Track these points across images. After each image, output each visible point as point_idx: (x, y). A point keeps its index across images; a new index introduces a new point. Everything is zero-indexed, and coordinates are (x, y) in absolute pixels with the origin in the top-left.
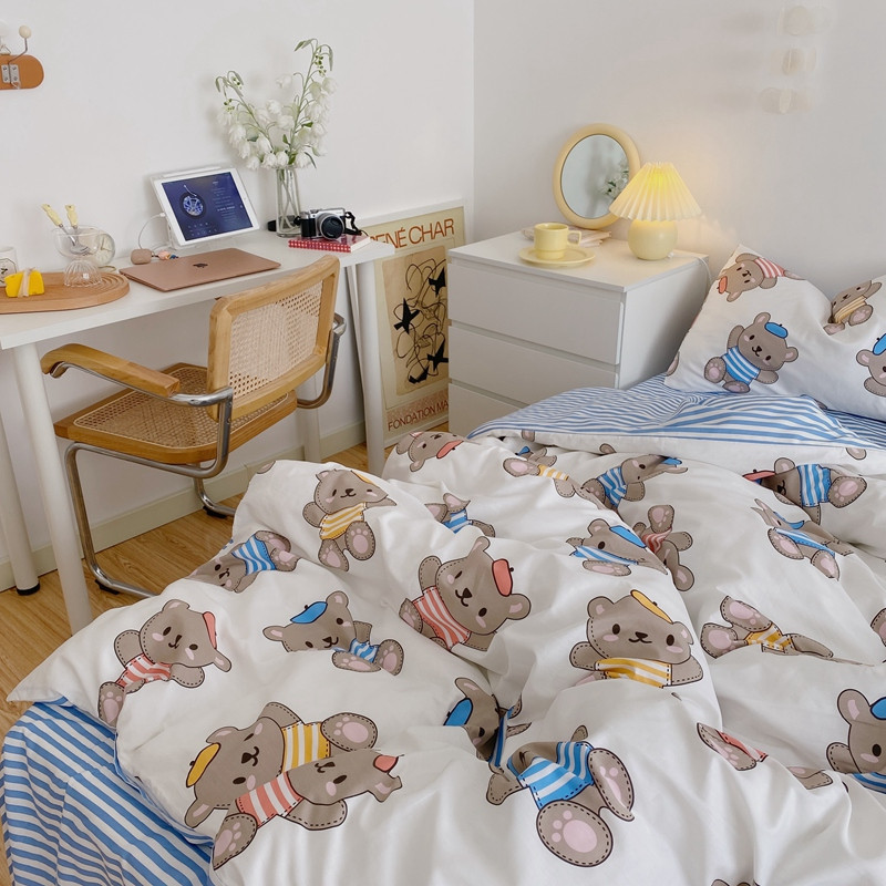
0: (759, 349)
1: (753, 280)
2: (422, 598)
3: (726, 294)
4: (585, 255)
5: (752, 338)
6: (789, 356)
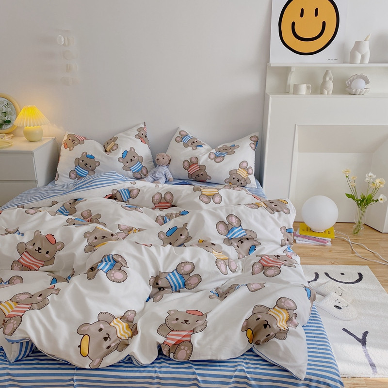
0: (86, 164)
1: (76, 142)
2: (21, 258)
3: (68, 149)
4: (9, 143)
5: (83, 161)
6: (97, 164)
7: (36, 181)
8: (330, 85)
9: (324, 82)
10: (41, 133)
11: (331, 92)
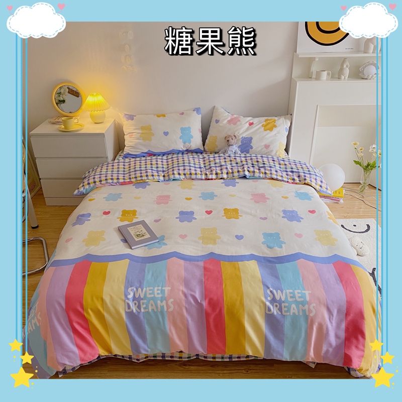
7: (107, 158)
8: (347, 72)
9: (342, 69)
10: (104, 116)
11: (347, 78)
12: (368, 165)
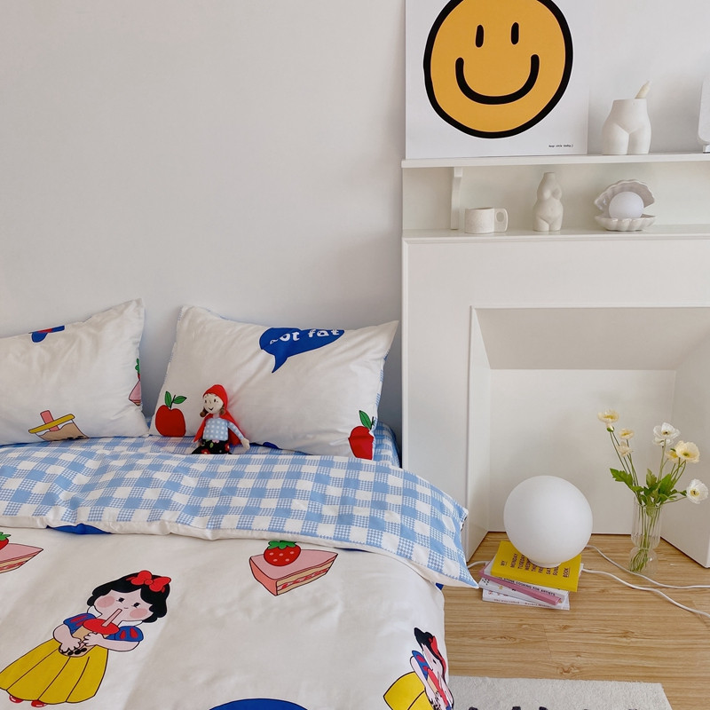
12: (652, 486)
